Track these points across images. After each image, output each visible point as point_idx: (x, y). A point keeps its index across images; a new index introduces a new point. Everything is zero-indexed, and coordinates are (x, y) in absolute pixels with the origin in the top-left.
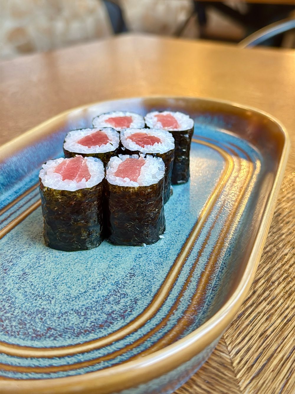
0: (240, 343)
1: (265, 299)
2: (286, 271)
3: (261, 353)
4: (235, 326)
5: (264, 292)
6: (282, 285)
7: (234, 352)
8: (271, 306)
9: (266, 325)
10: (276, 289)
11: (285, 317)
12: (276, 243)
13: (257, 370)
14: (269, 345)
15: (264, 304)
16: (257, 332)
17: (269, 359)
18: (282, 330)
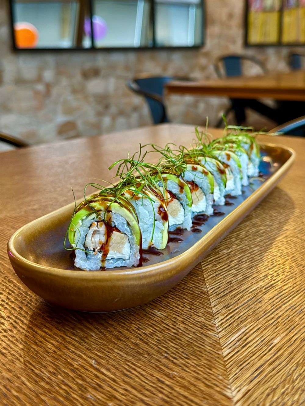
0: (214, 285)
1: (235, 269)
2: (252, 257)
3: (226, 289)
4: (213, 279)
5: (235, 265)
6: (248, 263)
7: (210, 288)
8: (237, 271)
9: (232, 279)
10: (243, 265)
11: (245, 276)
12: (250, 245)
13: (222, 296)
14: (232, 286)
15: (234, 270)
16: (226, 281)
17: (230, 292)
18: (242, 281)
